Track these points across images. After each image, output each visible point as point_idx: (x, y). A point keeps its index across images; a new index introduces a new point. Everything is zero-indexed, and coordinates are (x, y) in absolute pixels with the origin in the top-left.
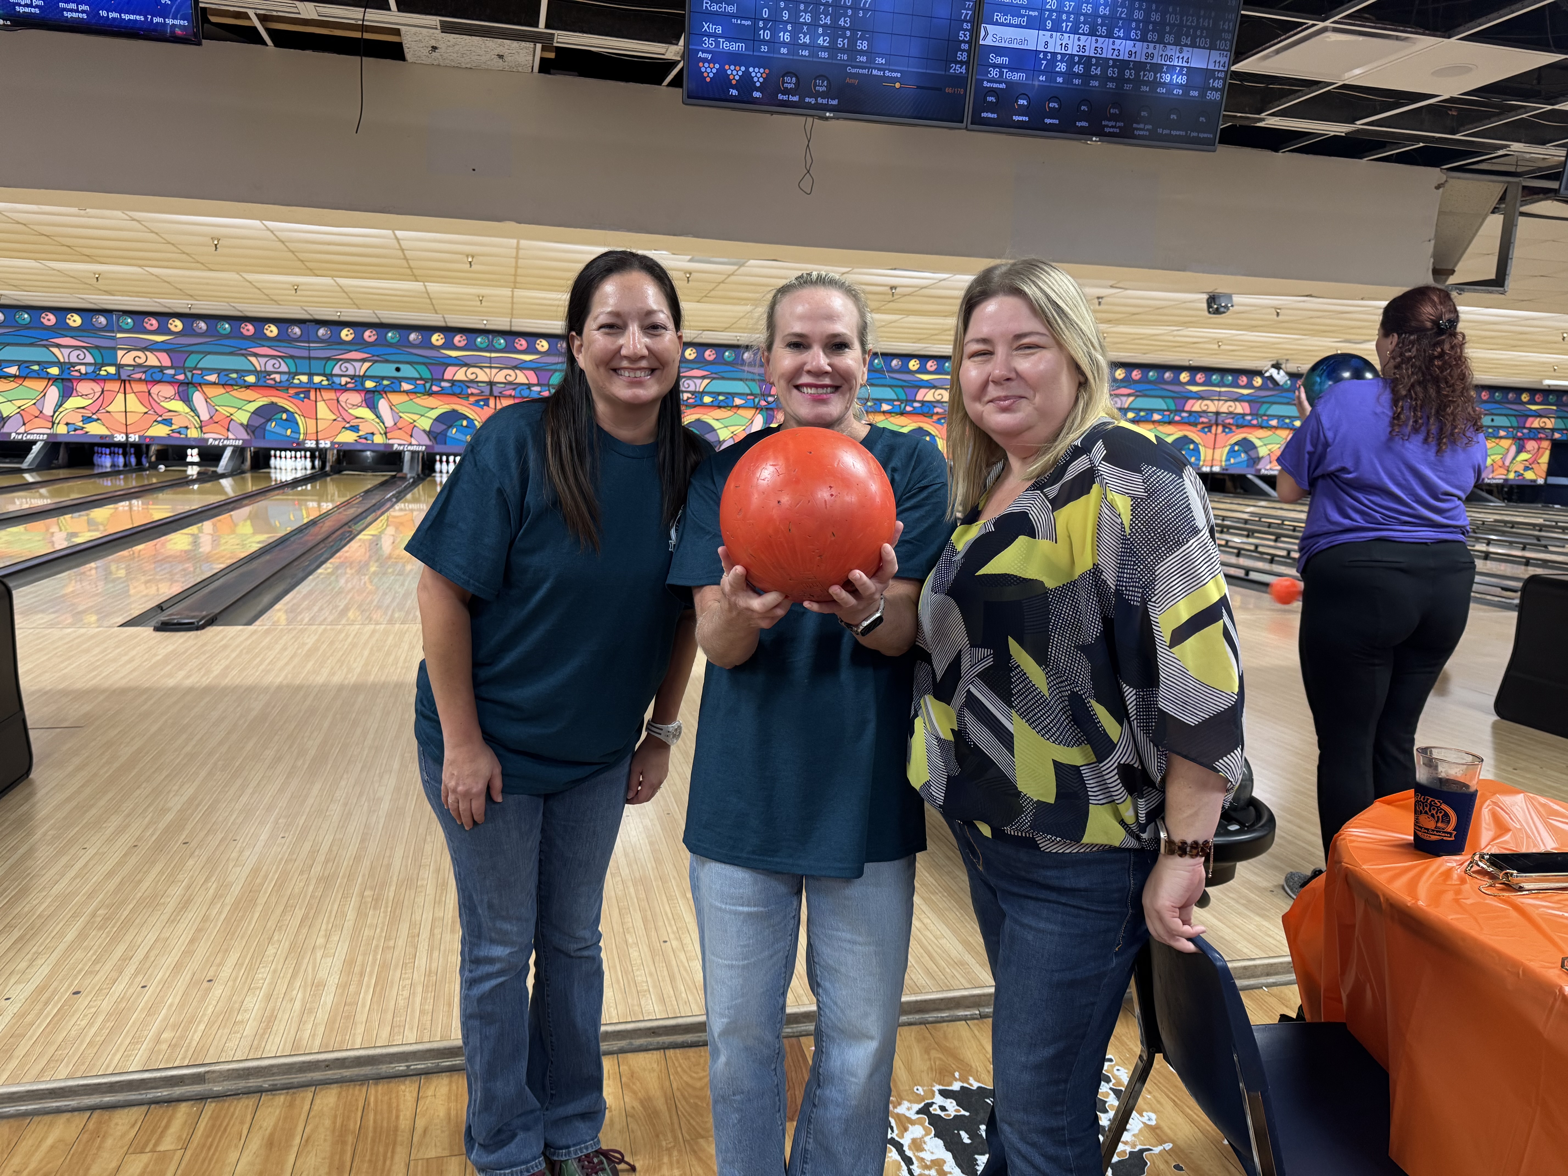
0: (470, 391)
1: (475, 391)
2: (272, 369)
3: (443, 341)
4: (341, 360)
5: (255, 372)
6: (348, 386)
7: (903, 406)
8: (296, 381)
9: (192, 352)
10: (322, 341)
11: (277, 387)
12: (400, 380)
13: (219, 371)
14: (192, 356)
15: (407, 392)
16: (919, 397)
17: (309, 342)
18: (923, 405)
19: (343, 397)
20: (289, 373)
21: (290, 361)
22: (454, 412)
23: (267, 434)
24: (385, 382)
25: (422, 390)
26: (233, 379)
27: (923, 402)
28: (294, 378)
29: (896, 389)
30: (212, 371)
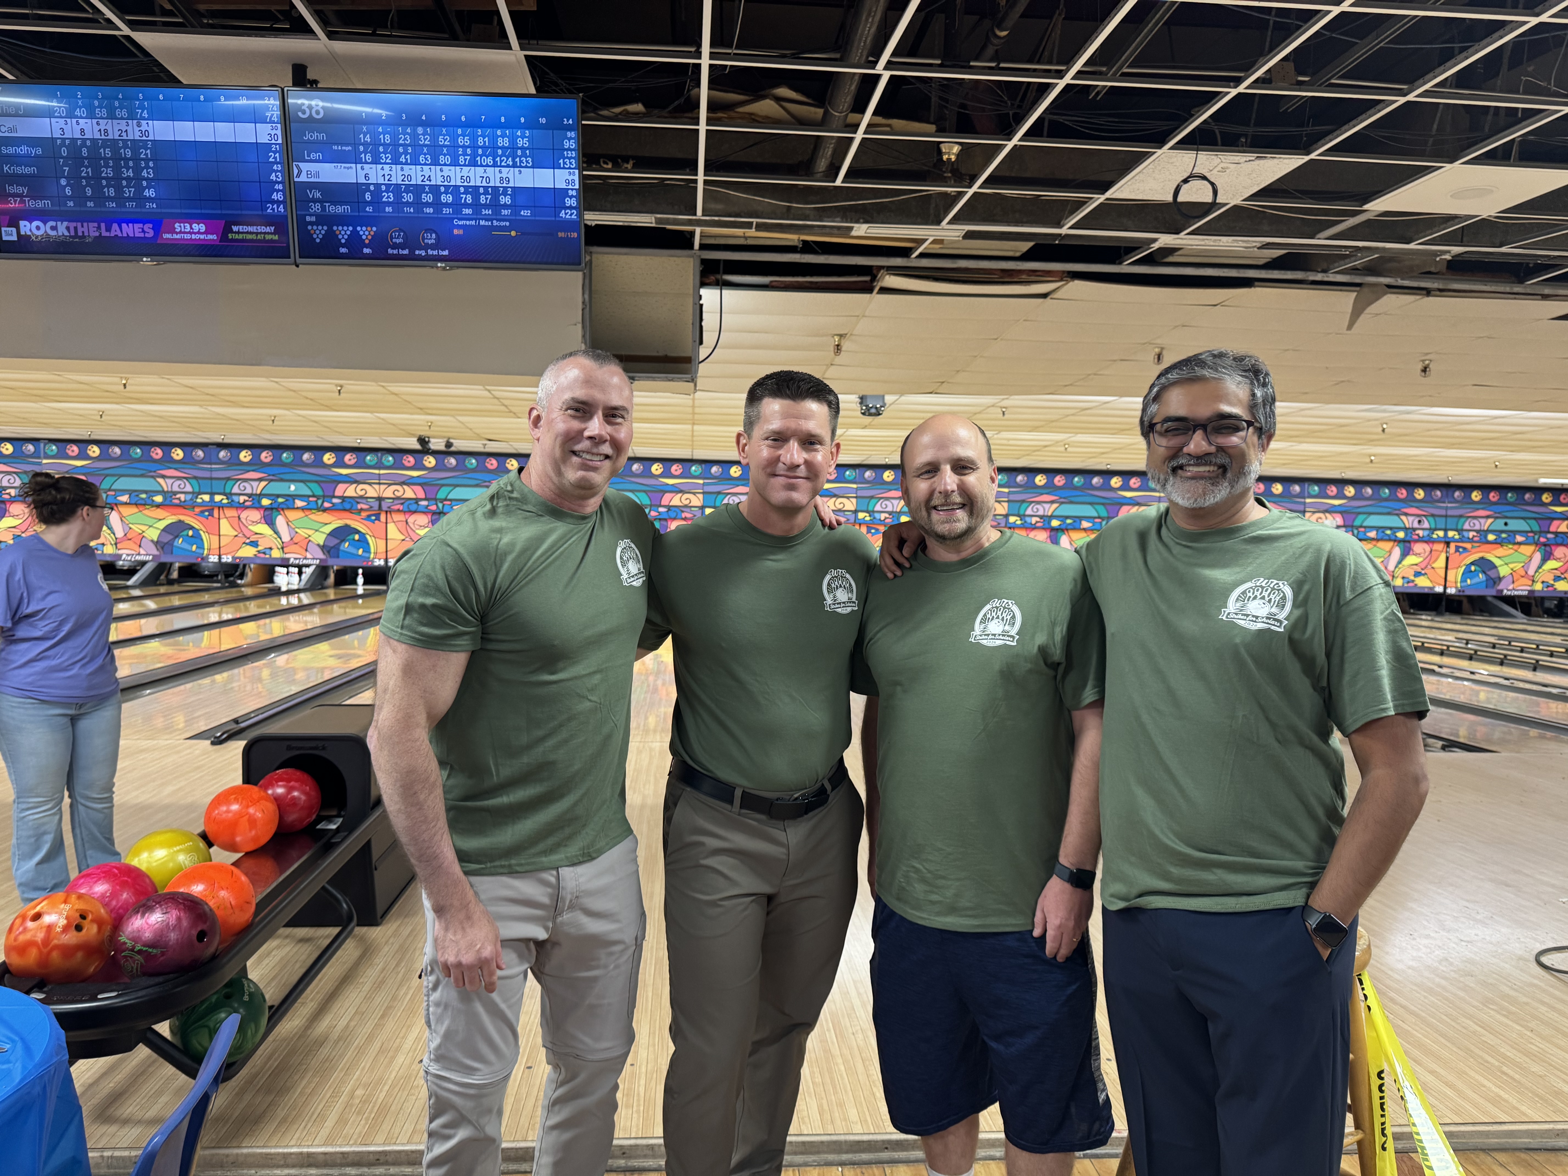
0: (359, 506)
1: (364, 507)
2: (178, 490)
3: (335, 459)
4: (239, 479)
5: (162, 492)
6: (247, 504)
8: (199, 500)
9: (107, 476)
10: (221, 462)
11: (182, 506)
12: (294, 497)
13: (130, 492)
14: (107, 478)
15: (303, 509)
17: (211, 464)
19: (244, 515)
20: (193, 493)
21: (194, 482)
22: (347, 526)
23: (174, 549)
24: (280, 500)
25: (315, 507)
26: (143, 499)
28: (197, 498)
30: (123, 492)
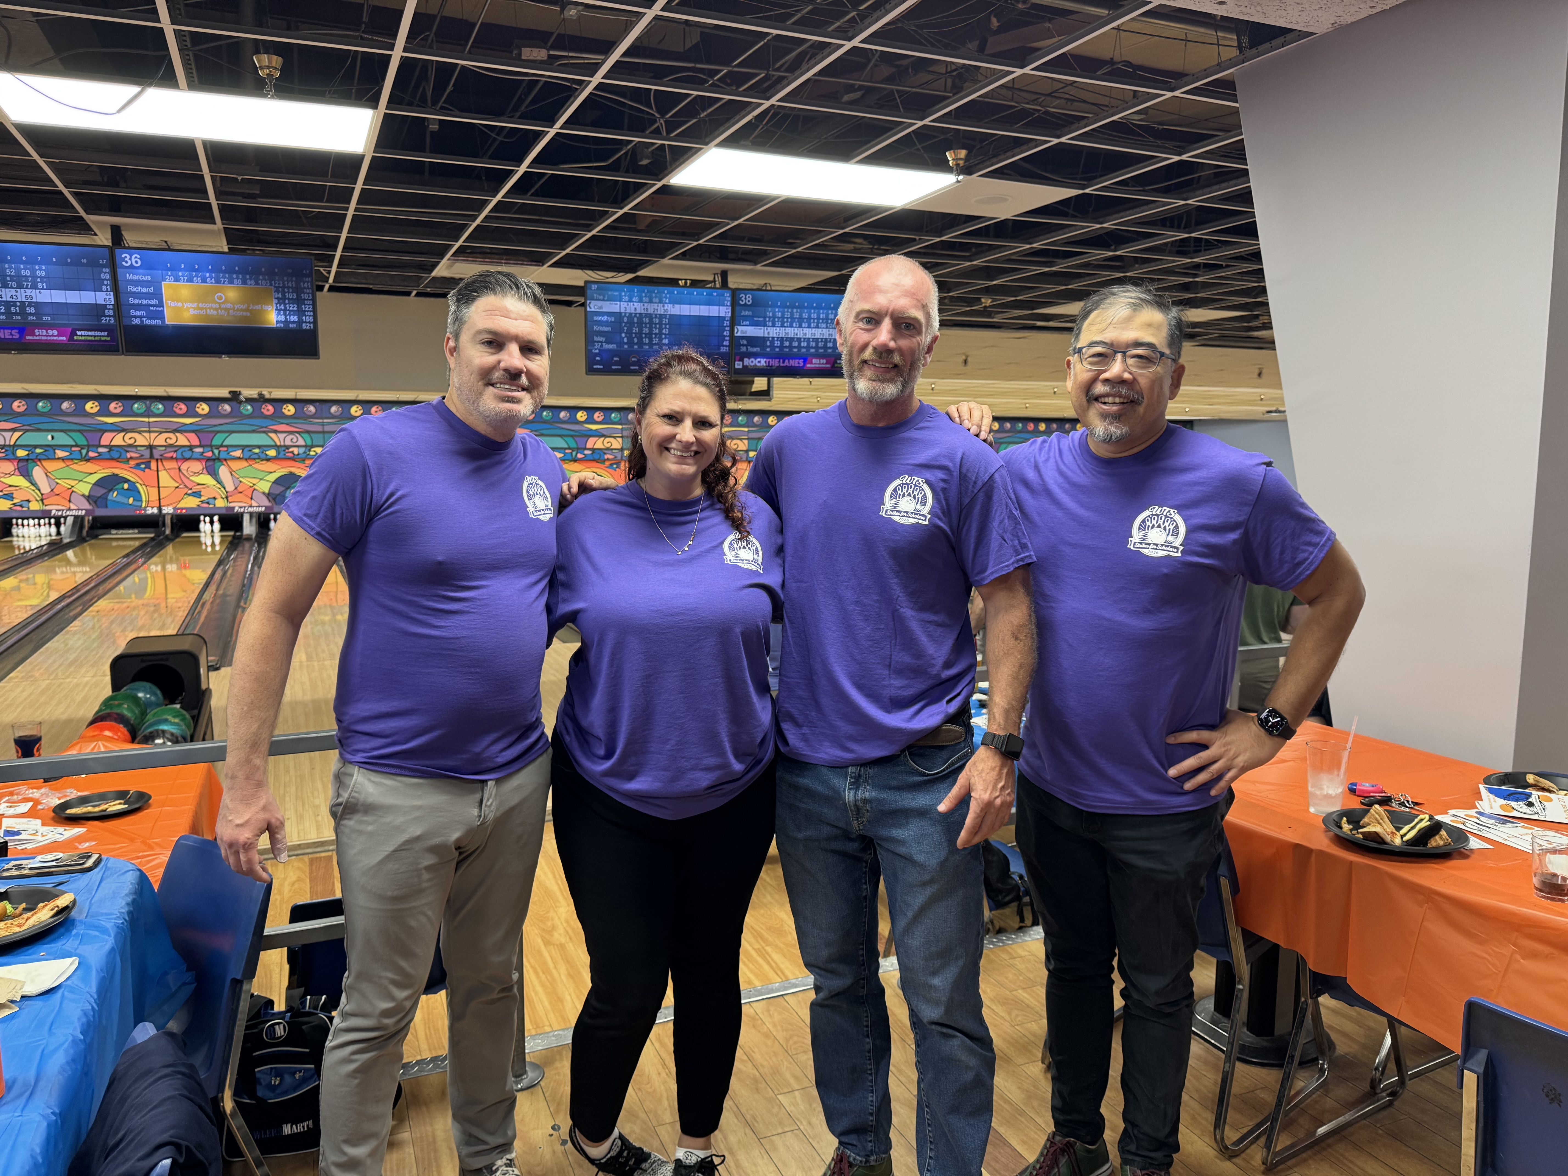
0: (128, 455)
1: (134, 455)
3: (98, 408)
7: (574, 453)
12: (54, 447)
15: (64, 459)
16: (589, 445)
18: (593, 452)
22: (114, 475)
24: (37, 451)
25: (79, 457)
27: (593, 450)
29: (566, 438)
